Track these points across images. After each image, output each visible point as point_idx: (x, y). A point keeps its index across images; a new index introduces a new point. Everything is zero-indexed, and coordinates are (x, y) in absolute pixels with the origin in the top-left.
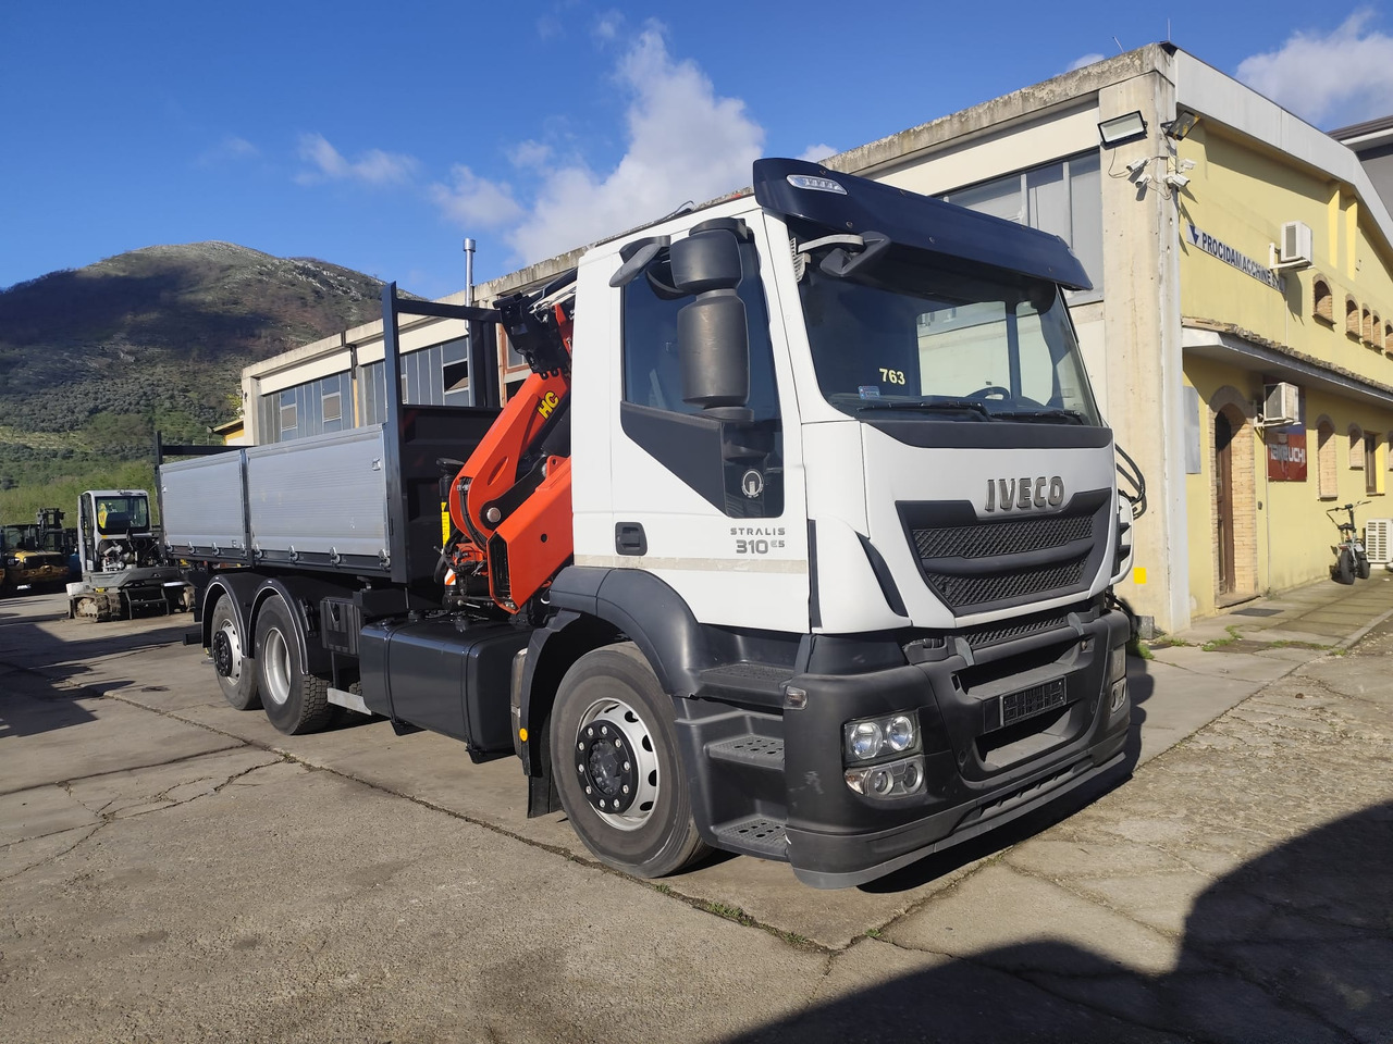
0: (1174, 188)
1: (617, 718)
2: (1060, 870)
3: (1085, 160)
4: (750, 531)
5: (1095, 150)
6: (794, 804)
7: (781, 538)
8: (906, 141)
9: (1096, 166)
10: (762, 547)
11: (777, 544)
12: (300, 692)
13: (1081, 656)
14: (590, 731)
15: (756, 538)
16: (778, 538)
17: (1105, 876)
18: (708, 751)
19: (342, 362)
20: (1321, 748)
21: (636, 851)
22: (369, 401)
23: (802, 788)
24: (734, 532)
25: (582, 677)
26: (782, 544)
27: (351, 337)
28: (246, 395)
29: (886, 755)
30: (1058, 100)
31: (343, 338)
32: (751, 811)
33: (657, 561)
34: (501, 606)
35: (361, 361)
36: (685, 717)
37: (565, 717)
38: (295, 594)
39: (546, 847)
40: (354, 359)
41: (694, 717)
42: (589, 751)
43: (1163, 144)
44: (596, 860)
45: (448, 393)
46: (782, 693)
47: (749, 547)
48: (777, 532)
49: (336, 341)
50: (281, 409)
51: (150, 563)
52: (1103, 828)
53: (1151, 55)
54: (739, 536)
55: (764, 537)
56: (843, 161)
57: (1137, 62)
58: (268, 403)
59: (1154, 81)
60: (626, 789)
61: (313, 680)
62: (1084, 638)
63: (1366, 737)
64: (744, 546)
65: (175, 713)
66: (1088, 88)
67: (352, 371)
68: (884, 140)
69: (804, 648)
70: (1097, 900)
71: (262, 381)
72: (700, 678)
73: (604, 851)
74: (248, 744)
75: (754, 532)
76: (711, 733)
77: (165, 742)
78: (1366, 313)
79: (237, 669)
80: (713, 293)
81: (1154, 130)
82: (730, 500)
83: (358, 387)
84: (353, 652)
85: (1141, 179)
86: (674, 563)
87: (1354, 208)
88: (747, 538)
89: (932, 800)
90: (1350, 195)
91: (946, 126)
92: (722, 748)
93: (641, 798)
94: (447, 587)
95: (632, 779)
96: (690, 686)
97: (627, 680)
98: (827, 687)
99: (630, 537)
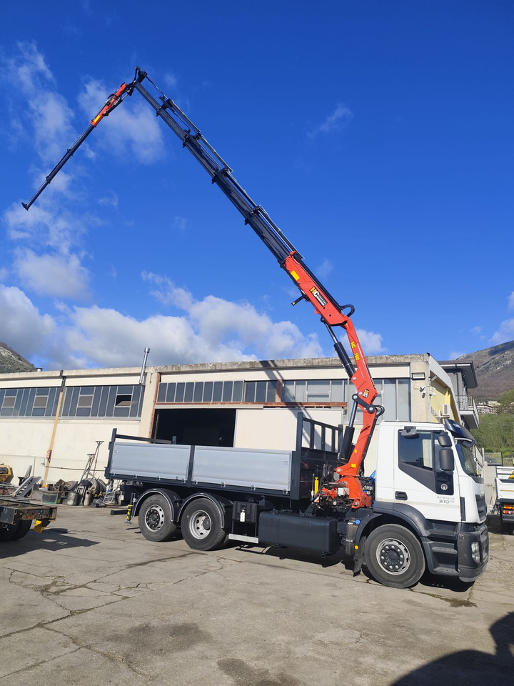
0: (431, 395)
1: (395, 543)
4: (444, 498)
5: (409, 378)
7: (453, 500)
9: (409, 383)
10: (447, 502)
11: (451, 501)
14: (387, 547)
15: (445, 500)
18: (433, 550)
19: (58, 383)
21: (403, 580)
22: (67, 402)
23: (462, 558)
24: (439, 497)
26: (453, 502)
27: (65, 374)
29: (475, 551)
30: (397, 361)
31: (62, 373)
32: (439, 566)
33: (411, 502)
35: (67, 384)
36: (425, 541)
40: (63, 383)
42: (385, 552)
43: (429, 383)
45: (117, 407)
46: (454, 537)
47: (443, 501)
49: (57, 373)
50: (5, 397)
53: (425, 355)
54: (440, 499)
55: (448, 499)
57: (422, 358)
59: (426, 363)
60: (400, 563)
61: (223, 532)
66: (407, 361)
67: (61, 388)
69: (459, 525)
72: (427, 532)
74: (193, 553)
76: (432, 546)
80: (446, 448)
81: (427, 378)
82: (439, 491)
83: (62, 395)
85: (423, 392)
86: (417, 503)
87: (450, 396)
89: (481, 564)
90: (450, 392)
92: (436, 549)
94: (315, 503)
95: (403, 560)
96: (425, 533)
97: (400, 534)
98: (467, 534)
99: (401, 495)
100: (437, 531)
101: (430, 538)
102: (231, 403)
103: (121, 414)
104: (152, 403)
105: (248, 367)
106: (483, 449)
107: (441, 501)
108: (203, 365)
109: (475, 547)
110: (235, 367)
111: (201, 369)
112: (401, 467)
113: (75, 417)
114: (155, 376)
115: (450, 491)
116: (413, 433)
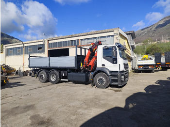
3: (112, 36)
8: (97, 32)
13: (128, 74)
14: (99, 79)
18: (111, 79)
21: (103, 87)
23: (119, 80)
25: (98, 75)
26: (117, 66)
28: (4, 48)
30: (110, 31)
31: (23, 43)
32: (113, 83)
33: (106, 67)
35: (25, 46)
37: (96, 78)
38: (57, 71)
45: (38, 50)
46: (117, 75)
57: (117, 29)
58: (8, 50)
61: (59, 79)
64: (114, 66)
66: (113, 30)
69: (119, 72)
71: (7, 47)
78: (127, 49)
79: (44, 79)
81: (118, 35)
82: (113, 63)
83: (24, 49)
85: (117, 38)
86: (108, 67)
87: (127, 40)
89: (124, 81)
94: (81, 69)
95: (103, 81)
96: (109, 74)
97: (103, 75)
99: (103, 65)
100: (113, 74)
101: (111, 75)
102: (67, 47)
103: (40, 52)
104: (47, 49)
109: (123, 77)
110: (68, 37)
111: (59, 38)
112: (103, 58)
113: (28, 54)
115: (116, 63)
116: (106, 47)
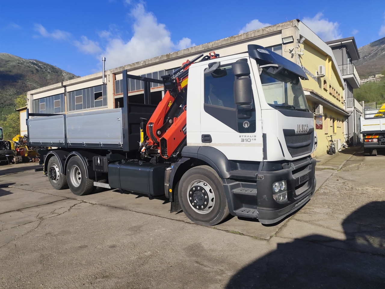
0: (299, 55)
1: (201, 184)
2: (308, 220)
3: (278, 47)
4: (245, 136)
5: (281, 45)
6: (260, 203)
7: (255, 138)
8: (232, 39)
9: (281, 48)
10: (249, 140)
11: (254, 139)
12: (85, 183)
13: (310, 168)
14: (194, 189)
15: (247, 138)
16: (254, 138)
17: (318, 220)
18: (233, 192)
19: (62, 90)
20: (349, 192)
21: (208, 219)
22: (70, 102)
23: (262, 199)
24: (240, 136)
25: (190, 175)
26: (255, 139)
27: (64, 84)
28: (28, 99)
29: (280, 191)
30: (271, 31)
31: (62, 84)
32: (242, 207)
33: (215, 144)
34: (163, 157)
35: (68, 91)
36: (226, 183)
37: (184, 185)
38: (83, 155)
39: (177, 220)
40: (65, 90)
41: (228, 183)
42: (193, 194)
43: (297, 44)
44: (193, 222)
45: (96, 101)
46: (255, 176)
47: (245, 140)
48: (254, 136)
49: (60, 84)
50: (40, 104)
51: (3, 149)
52: (311, 210)
53: (295, 22)
54: (242, 137)
55: (250, 138)
56: (215, 43)
57: (291, 24)
58: (36, 102)
59: (295, 29)
60: (205, 203)
61: (89, 180)
62: (310, 164)
63: (357, 189)
64: (244, 140)
65: (38, 191)
66: (279, 29)
67: (65, 94)
68: (226, 38)
69: (261, 165)
70: (320, 226)
71: (34, 96)
72: (230, 174)
73: (197, 220)
74: (68, 198)
75: (247, 137)
76: (233, 187)
77: (41, 198)
78: (333, 88)
79: (58, 178)
80: (242, 77)
81: (295, 41)
82: (241, 130)
83: (66, 98)
84: (105, 171)
85: (293, 52)
86: (221, 145)
87: (331, 62)
88: (245, 138)
89: (289, 202)
90: (330, 60)
91: (243, 36)
92: (237, 191)
93: (209, 205)
94: (142, 152)
95: (207, 200)
96: (227, 174)
97: (205, 175)
98: (269, 174)
99: (207, 138)
100: (240, 172)
101: (233, 178)
102: (158, 88)
103: (99, 104)
104: (112, 95)
105: (165, 58)
106: (363, 102)
107: (243, 140)
108: (137, 63)
109: (279, 187)
110: (157, 60)
111: (137, 66)
112: (208, 109)
113: (76, 110)
114: (111, 76)
115: (252, 129)
